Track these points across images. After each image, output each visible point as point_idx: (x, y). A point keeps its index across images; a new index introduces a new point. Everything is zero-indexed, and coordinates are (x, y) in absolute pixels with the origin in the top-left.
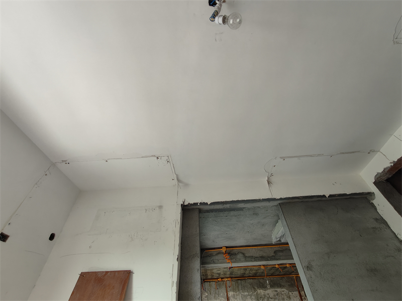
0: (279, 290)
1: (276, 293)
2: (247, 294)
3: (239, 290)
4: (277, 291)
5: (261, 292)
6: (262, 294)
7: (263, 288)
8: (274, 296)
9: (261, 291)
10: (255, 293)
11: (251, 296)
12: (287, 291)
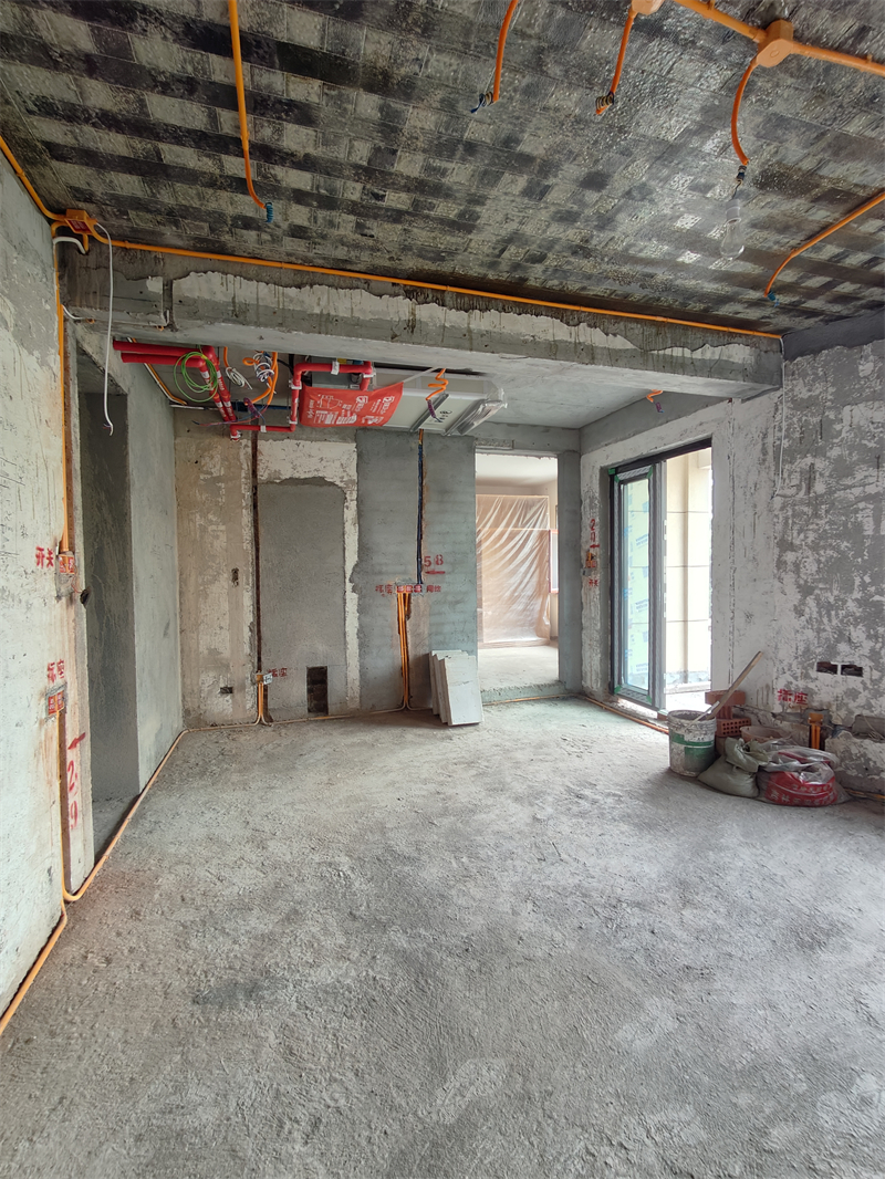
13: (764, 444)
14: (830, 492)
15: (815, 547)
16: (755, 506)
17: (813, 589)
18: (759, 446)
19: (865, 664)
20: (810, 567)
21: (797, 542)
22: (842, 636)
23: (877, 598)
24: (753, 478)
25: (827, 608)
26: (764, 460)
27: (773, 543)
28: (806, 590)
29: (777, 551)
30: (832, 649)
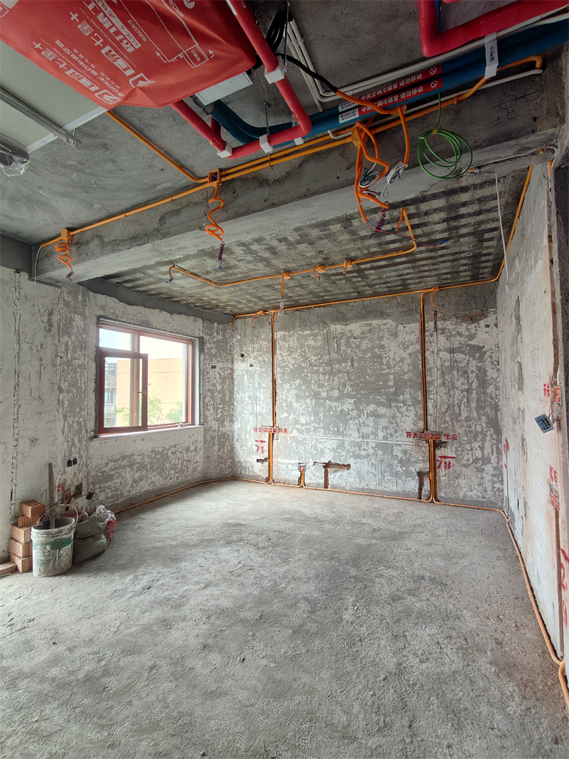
0: (375, 323)
1: (368, 328)
2: (309, 332)
3: (294, 328)
4: (370, 325)
5: (337, 328)
6: (339, 331)
7: (344, 321)
8: (363, 333)
9: (338, 326)
10: (325, 331)
11: (315, 336)
12: (394, 324)
13: (49, 319)
14: (72, 360)
15: (68, 392)
16: (41, 360)
17: (67, 416)
18: (45, 319)
19: (77, 456)
20: (66, 403)
21: (63, 388)
22: (74, 444)
23: (80, 420)
24: (39, 339)
25: (71, 427)
26: (50, 330)
27: (56, 388)
28: (65, 417)
29: (58, 392)
30: (71, 452)
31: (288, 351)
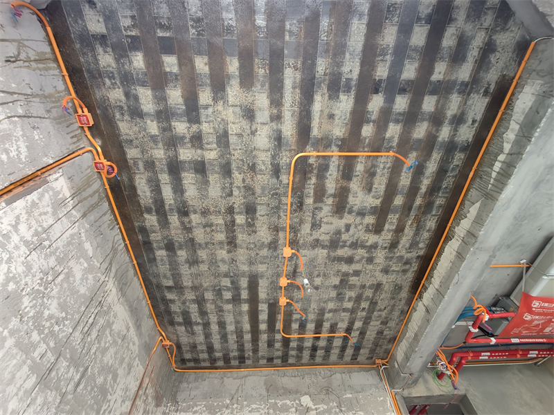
0: (132, 331)
1: (125, 331)
2: (90, 253)
3: (84, 215)
4: (128, 329)
6: (110, 299)
7: (121, 289)
8: (119, 334)
9: (114, 290)
10: (103, 278)
11: (90, 270)
12: (137, 352)
31: (36, 234)
